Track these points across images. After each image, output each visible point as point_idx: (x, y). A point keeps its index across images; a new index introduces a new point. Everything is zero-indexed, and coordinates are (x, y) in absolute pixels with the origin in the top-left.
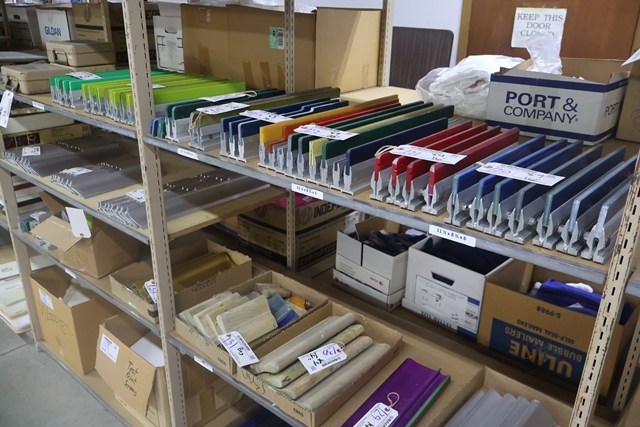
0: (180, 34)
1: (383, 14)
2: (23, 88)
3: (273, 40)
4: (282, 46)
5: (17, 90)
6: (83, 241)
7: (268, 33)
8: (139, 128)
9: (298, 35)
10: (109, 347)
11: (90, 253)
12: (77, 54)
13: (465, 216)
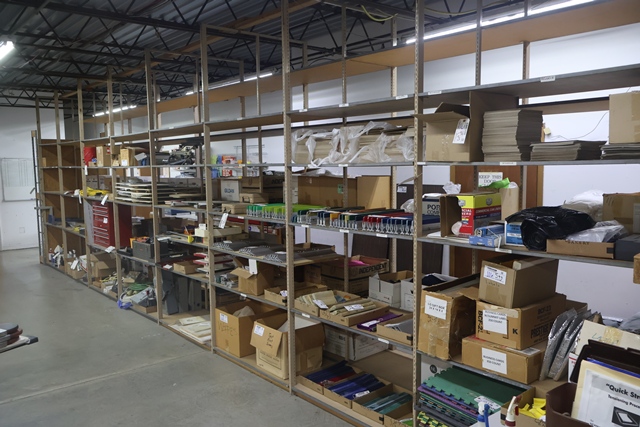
0: (296, 189)
1: (391, 178)
2: (233, 212)
3: (339, 189)
4: (342, 192)
5: (229, 213)
6: (254, 275)
7: (337, 186)
8: (286, 219)
9: (349, 187)
10: (259, 330)
11: (255, 283)
12: (254, 198)
13: (385, 230)
